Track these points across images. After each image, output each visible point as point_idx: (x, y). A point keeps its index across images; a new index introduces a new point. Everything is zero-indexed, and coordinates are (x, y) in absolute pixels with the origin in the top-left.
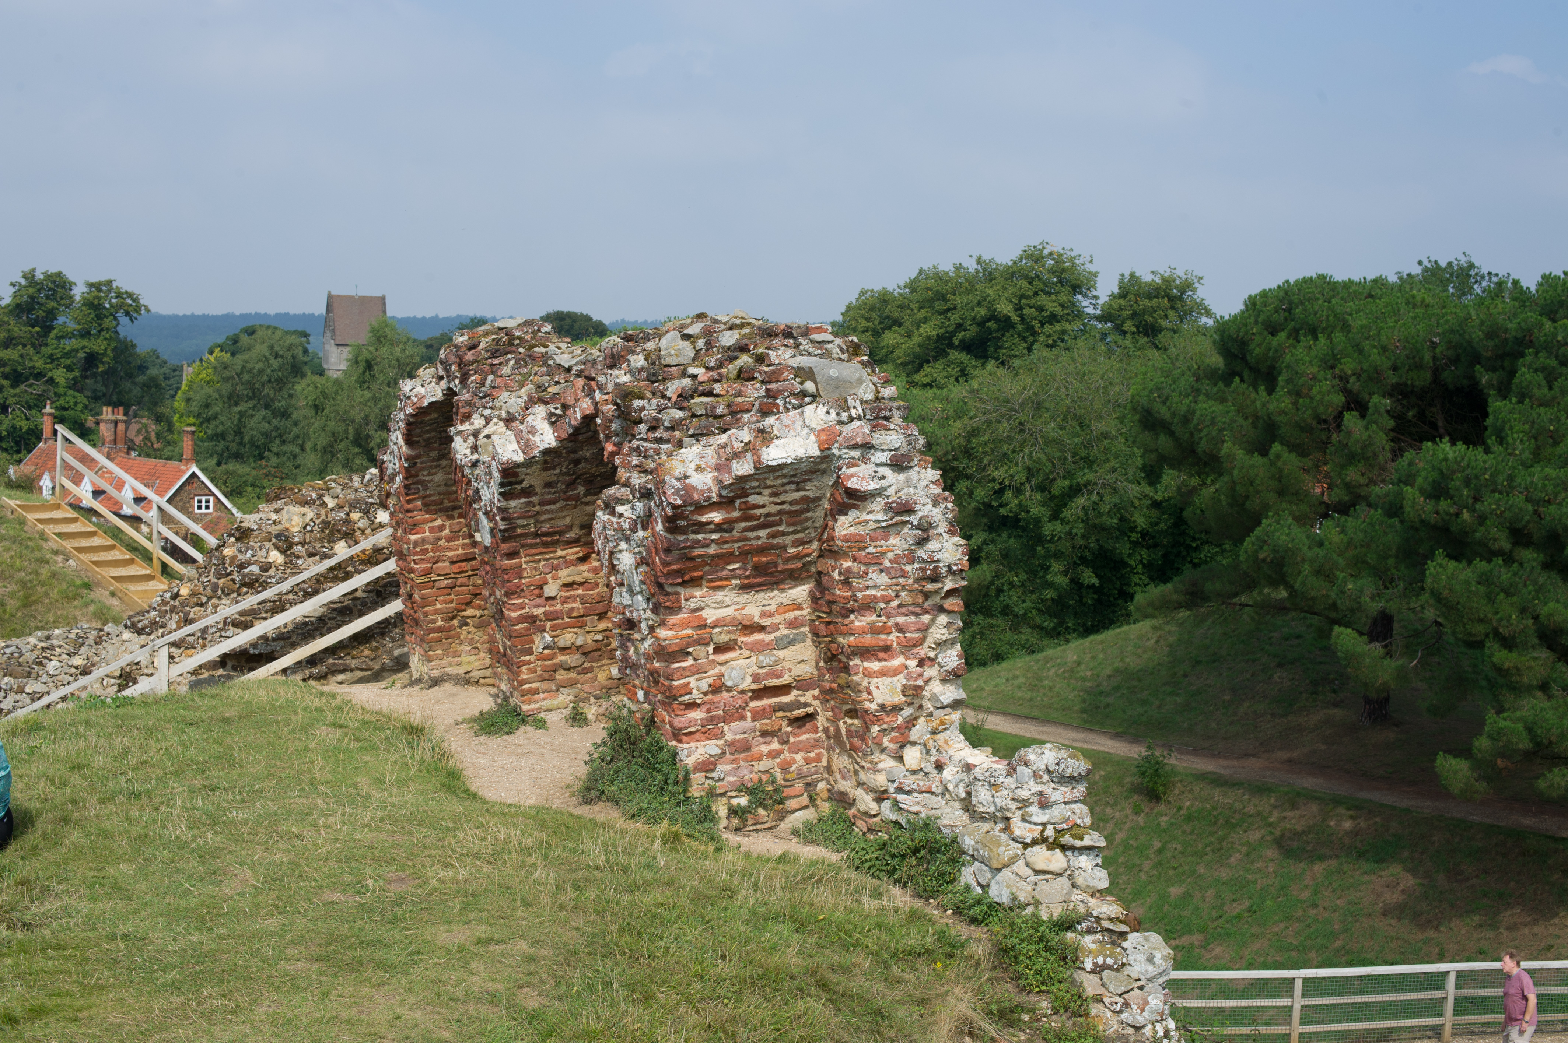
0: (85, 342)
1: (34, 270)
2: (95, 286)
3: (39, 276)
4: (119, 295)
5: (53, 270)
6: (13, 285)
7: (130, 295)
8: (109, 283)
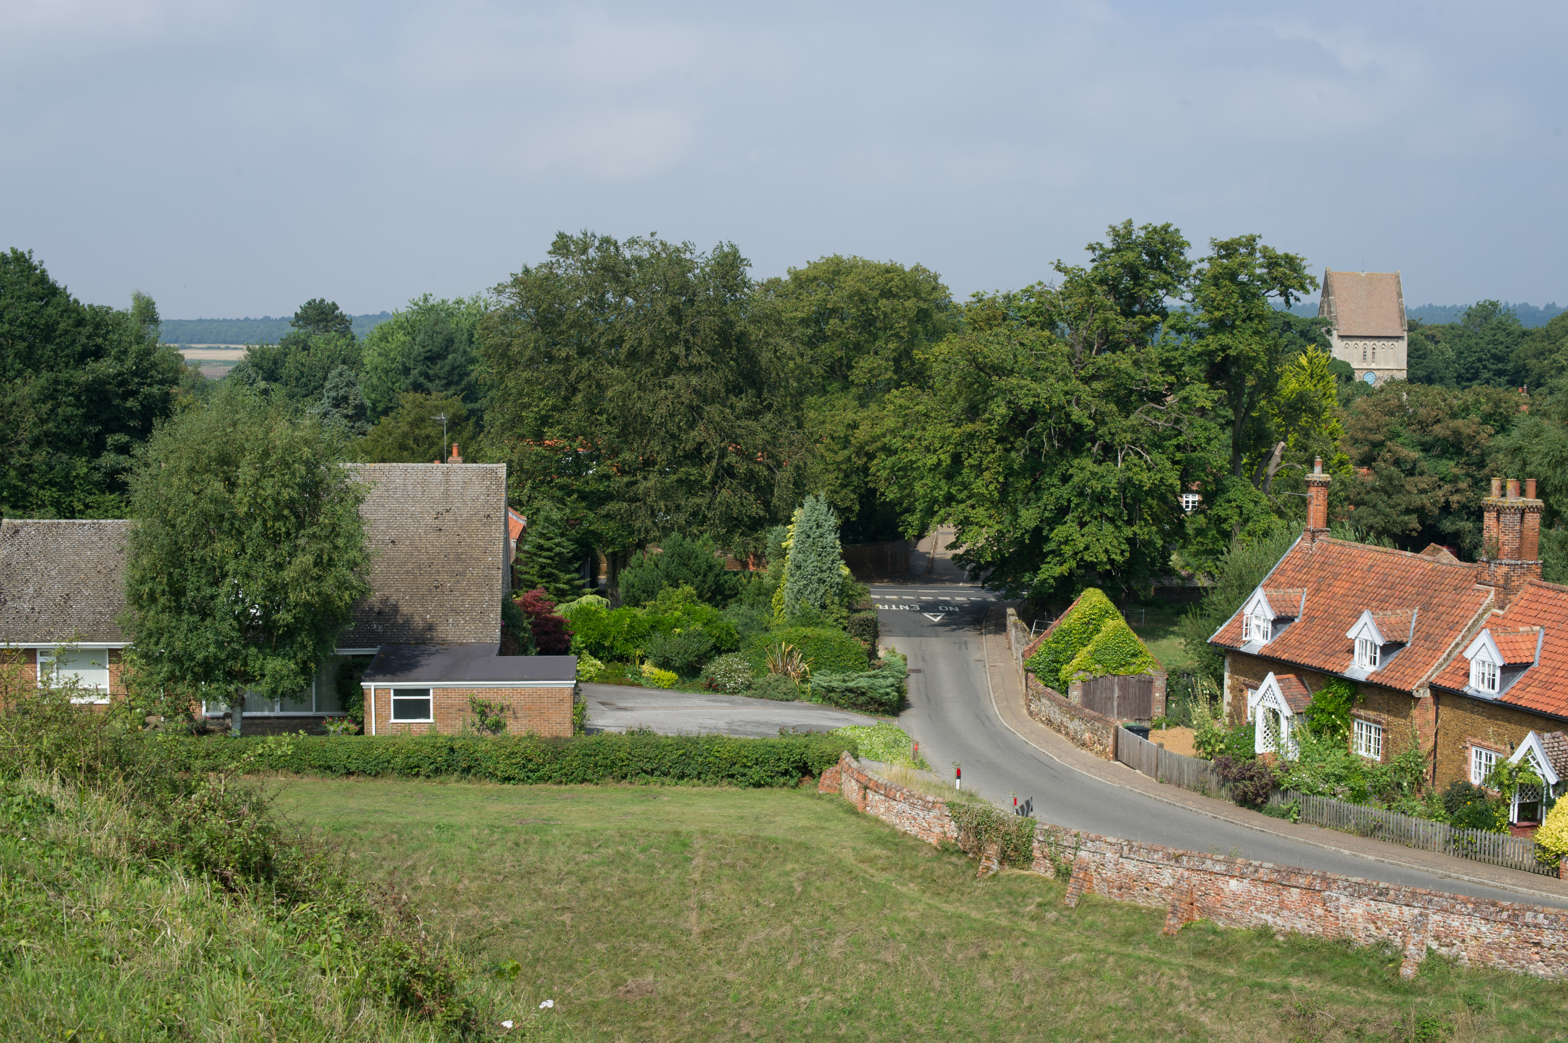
0: (1225, 339)
1: (1130, 222)
2: (1228, 249)
3: (1139, 234)
4: (1272, 262)
5: (1159, 223)
6: (1091, 248)
7: (1290, 261)
8: (1251, 242)
